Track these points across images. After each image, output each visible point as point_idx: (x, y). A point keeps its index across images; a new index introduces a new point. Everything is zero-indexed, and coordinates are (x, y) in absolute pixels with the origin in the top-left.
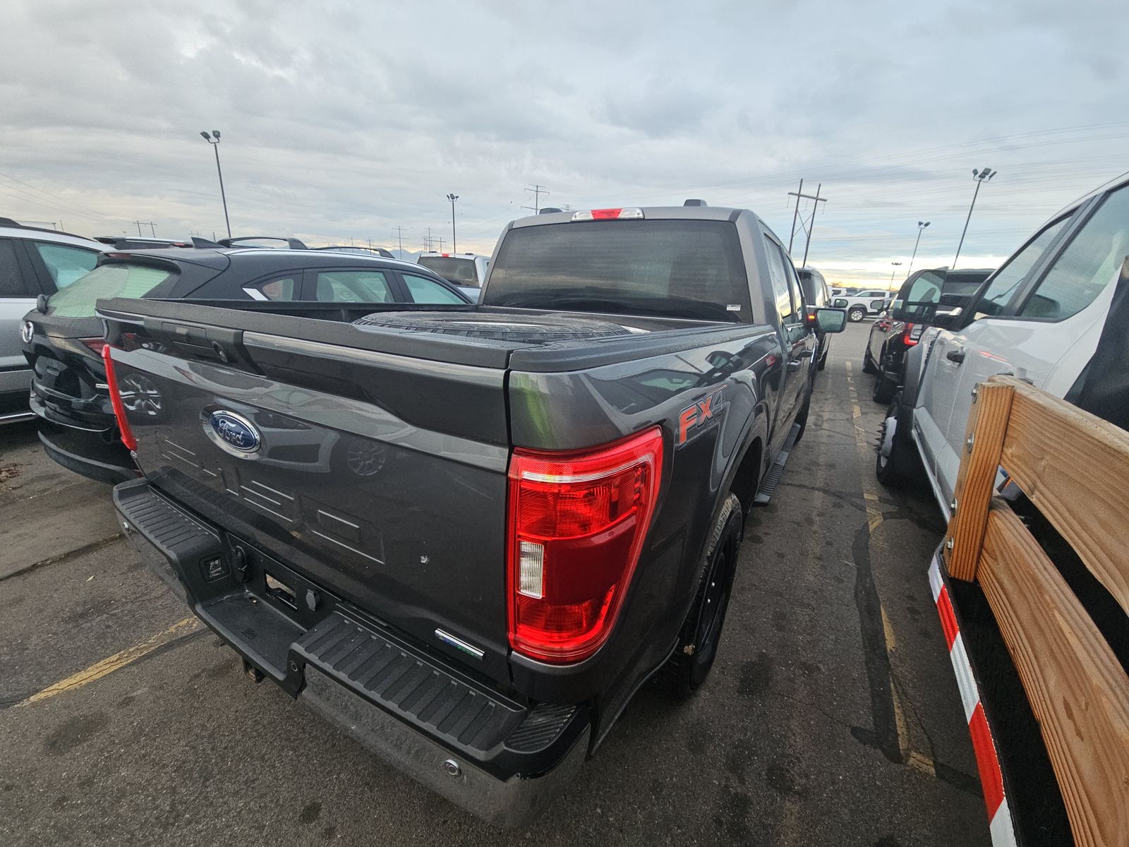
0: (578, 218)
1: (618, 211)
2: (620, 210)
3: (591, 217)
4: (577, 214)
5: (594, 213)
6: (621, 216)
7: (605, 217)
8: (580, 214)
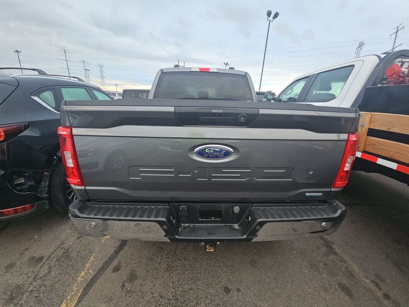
0: (193, 70)
1: (209, 69)
2: (210, 69)
3: (199, 70)
4: (193, 69)
5: (200, 68)
6: (210, 71)
7: (205, 71)
8: (194, 69)
